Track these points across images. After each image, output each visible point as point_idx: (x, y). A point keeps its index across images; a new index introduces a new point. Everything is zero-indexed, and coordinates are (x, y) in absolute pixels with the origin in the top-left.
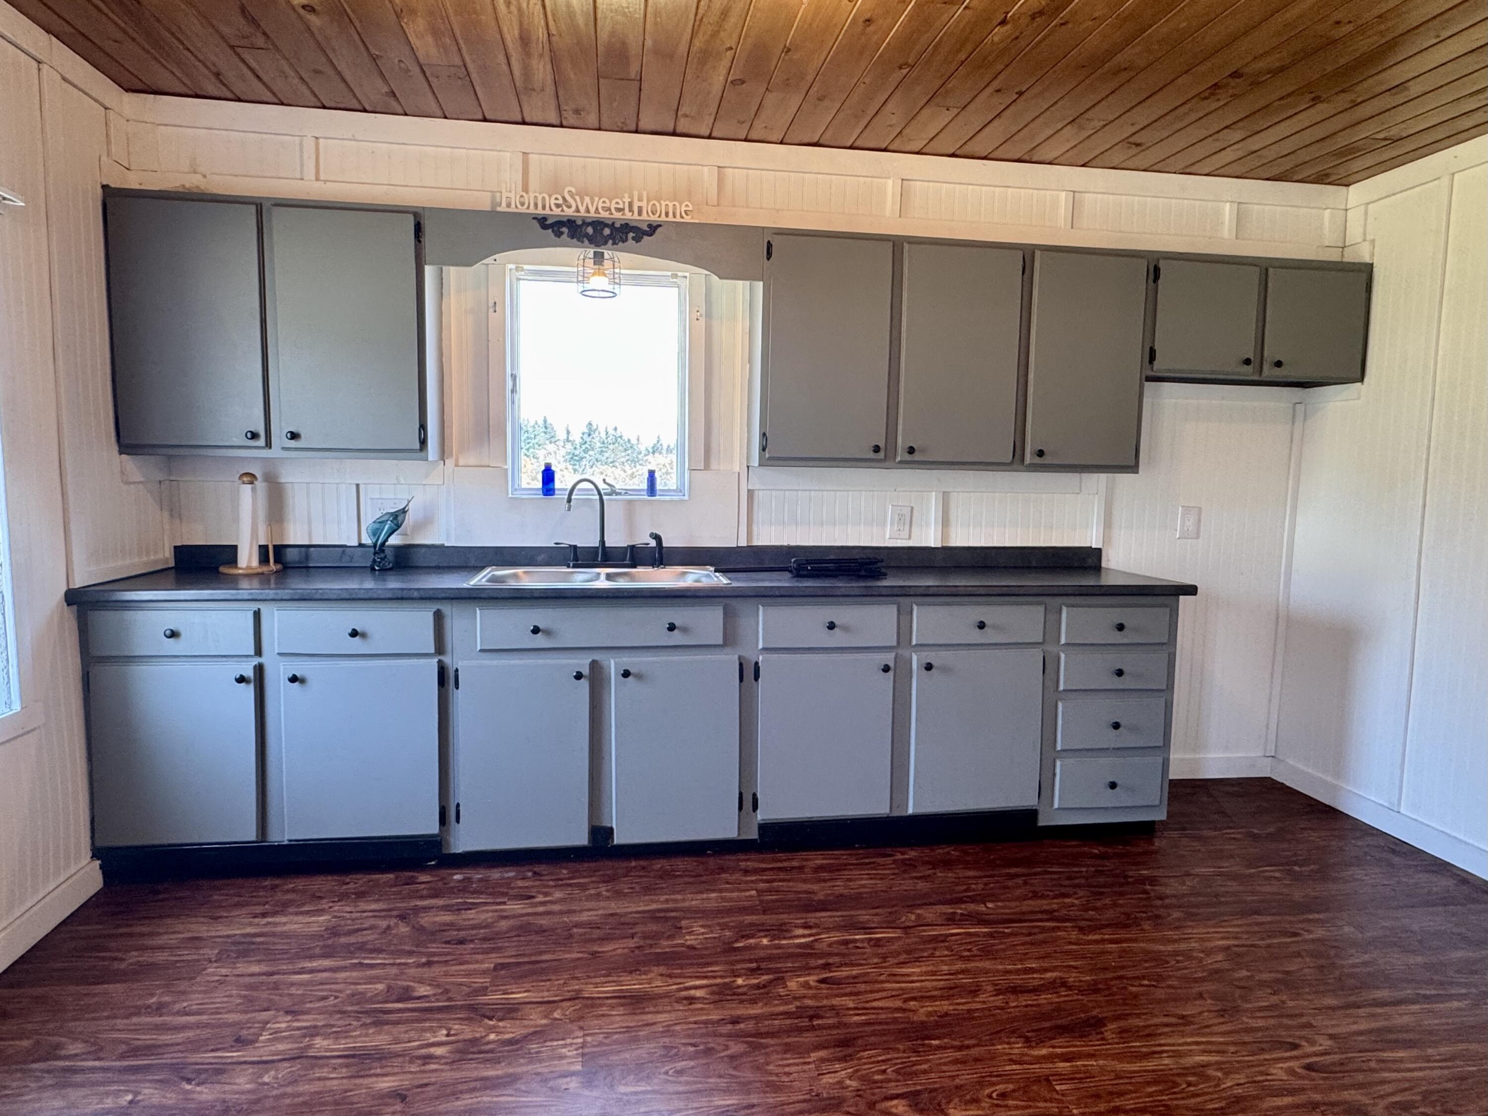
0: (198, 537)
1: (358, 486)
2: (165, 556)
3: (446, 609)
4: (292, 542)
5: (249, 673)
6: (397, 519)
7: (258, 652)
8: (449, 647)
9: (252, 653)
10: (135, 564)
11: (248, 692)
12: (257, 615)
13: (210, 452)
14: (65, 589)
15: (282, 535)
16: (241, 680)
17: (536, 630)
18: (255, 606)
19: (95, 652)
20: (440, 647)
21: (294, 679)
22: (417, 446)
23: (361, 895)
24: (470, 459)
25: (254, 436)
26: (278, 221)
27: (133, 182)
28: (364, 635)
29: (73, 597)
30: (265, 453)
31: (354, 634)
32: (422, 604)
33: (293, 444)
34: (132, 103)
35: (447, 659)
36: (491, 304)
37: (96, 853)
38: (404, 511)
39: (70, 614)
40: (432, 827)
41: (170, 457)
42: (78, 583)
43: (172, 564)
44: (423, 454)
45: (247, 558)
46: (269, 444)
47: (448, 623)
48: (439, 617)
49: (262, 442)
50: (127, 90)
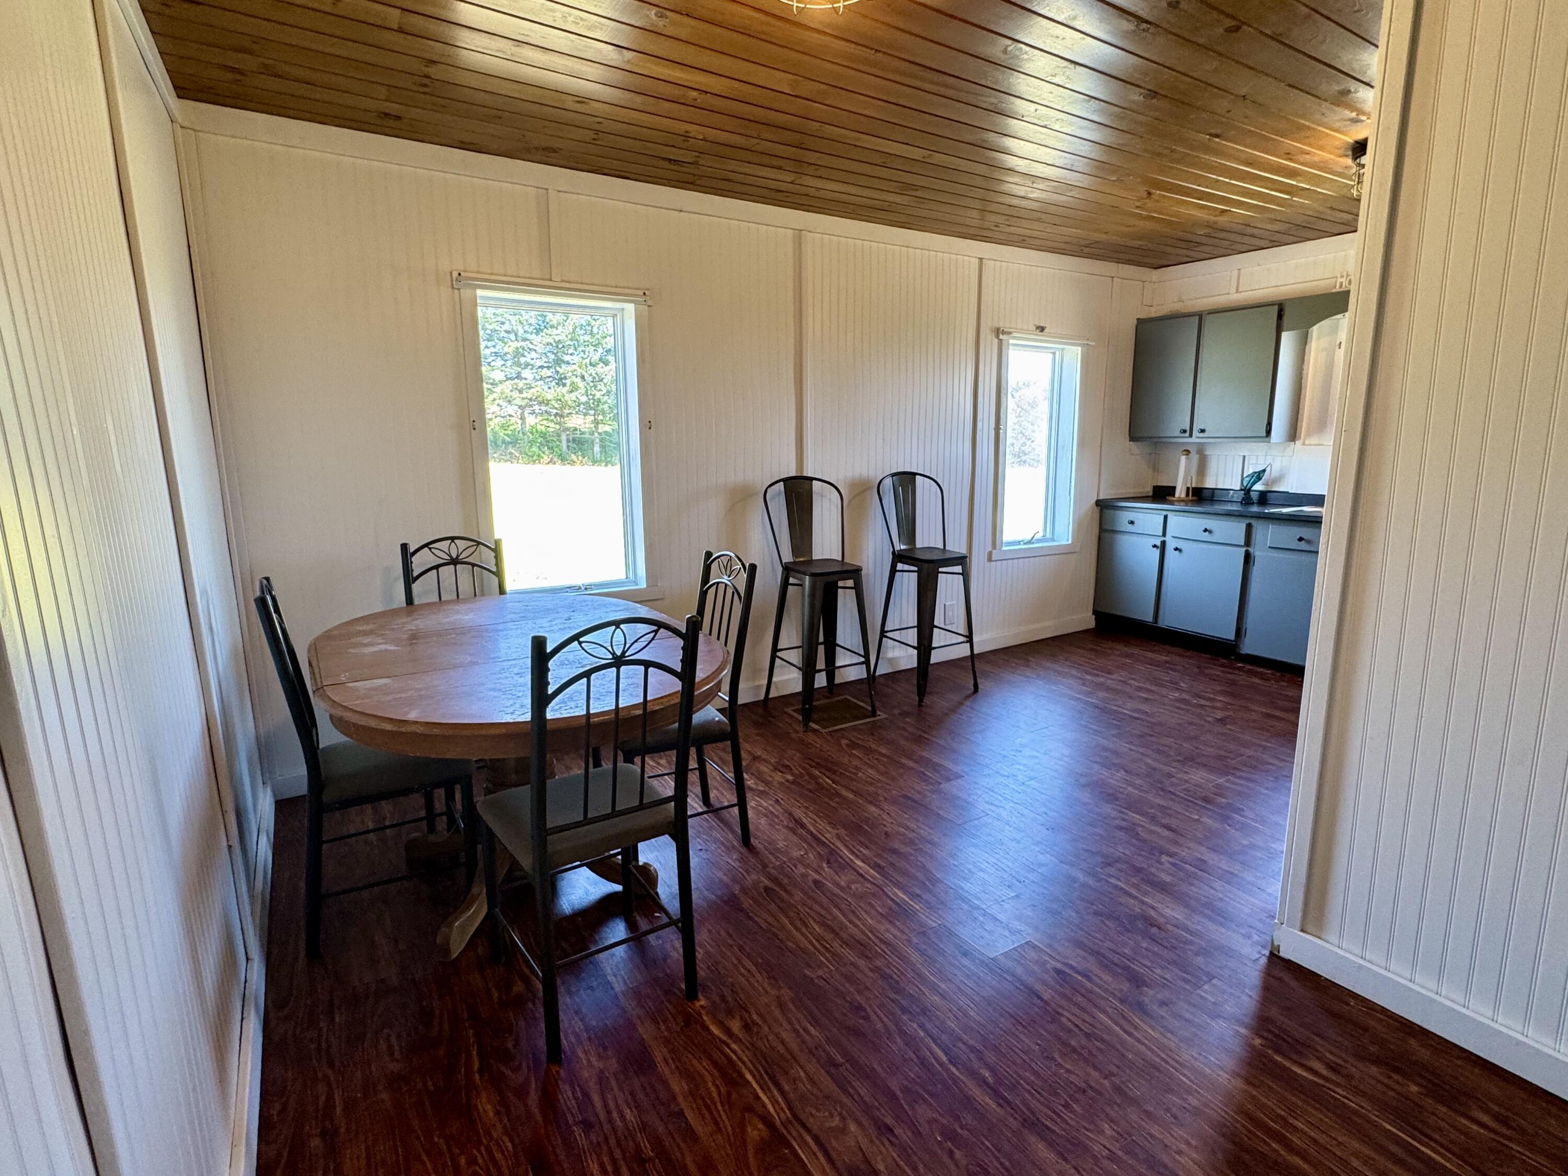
0: (1164, 482)
1: (1244, 457)
2: (1149, 490)
3: (1254, 522)
4: (1207, 486)
5: (1159, 544)
6: (1259, 475)
7: (1164, 534)
8: (1253, 542)
9: (1161, 534)
10: (1131, 492)
11: (1157, 552)
12: (1166, 517)
13: (1168, 440)
14: (1095, 499)
15: (1202, 483)
16: (1155, 546)
17: (1301, 539)
18: (1165, 513)
19: (1105, 527)
20: (1248, 542)
21: (1176, 549)
22: (1265, 434)
23: (1190, 658)
24: (1314, 440)
25: (1185, 431)
26: (1208, 321)
27: (1153, 313)
28: (1210, 532)
29: (1099, 503)
30: (1190, 440)
31: (1206, 530)
32: (1241, 519)
33: (1201, 435)
34: (1155, 274)
35: (1251, 550)
36: (1338, 343)
37: (1095, 612)
38: (1264, 471)
39: (1097, 510)
40: (1231, 636)
41: (1156, 443)
42: (1101, 497)
43: (1151, 494)
44: (1267, 439)
45: (1180, 492)
46: (1191, 435)
47: (1254, 530)
48: (1249, 527)
49: (1187, 434)
50: (1156, 268)
